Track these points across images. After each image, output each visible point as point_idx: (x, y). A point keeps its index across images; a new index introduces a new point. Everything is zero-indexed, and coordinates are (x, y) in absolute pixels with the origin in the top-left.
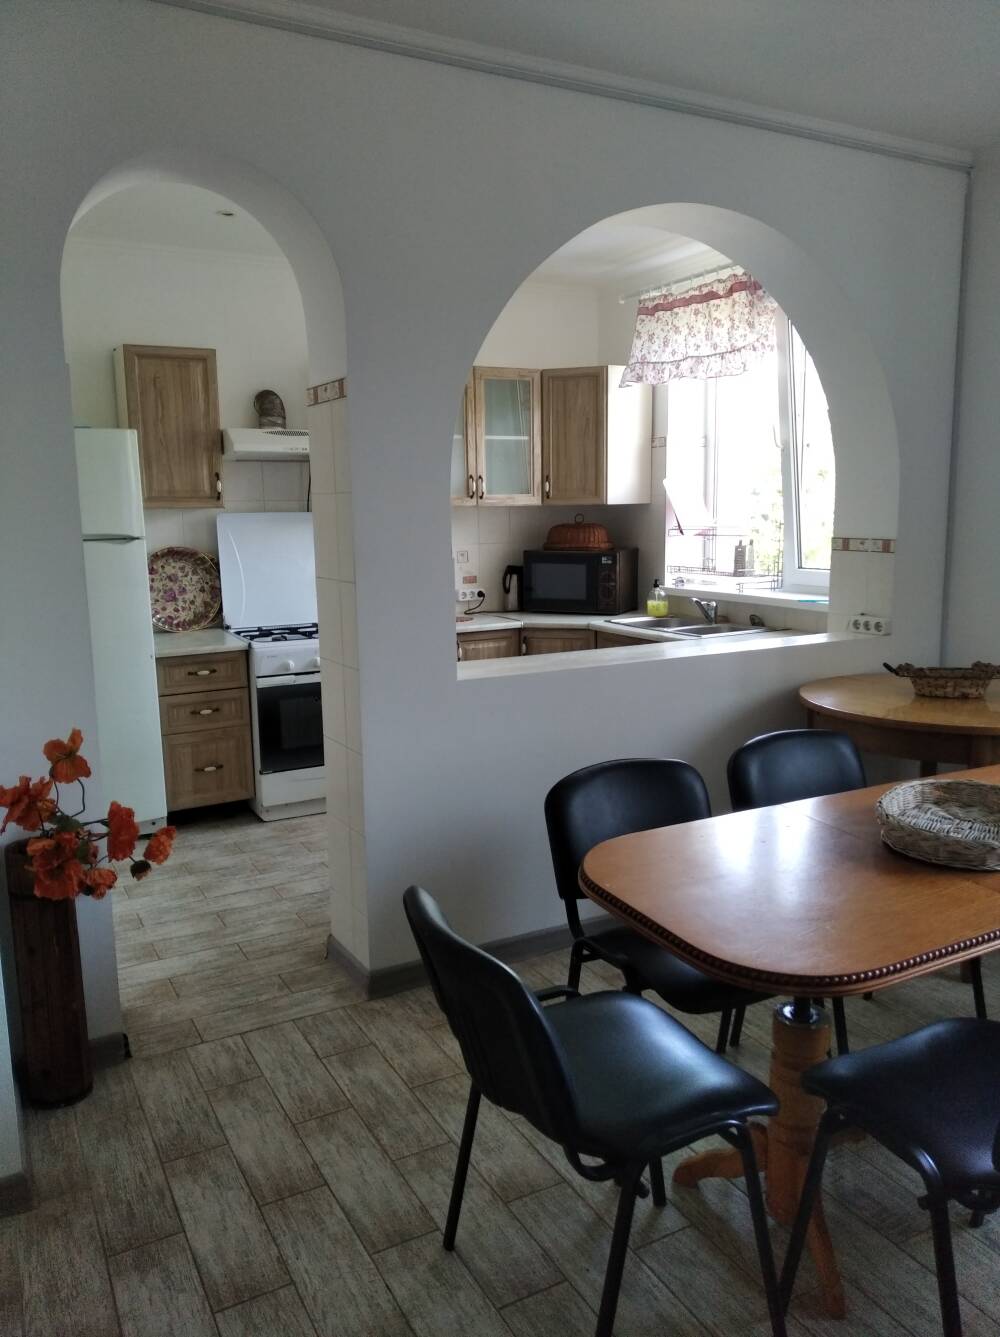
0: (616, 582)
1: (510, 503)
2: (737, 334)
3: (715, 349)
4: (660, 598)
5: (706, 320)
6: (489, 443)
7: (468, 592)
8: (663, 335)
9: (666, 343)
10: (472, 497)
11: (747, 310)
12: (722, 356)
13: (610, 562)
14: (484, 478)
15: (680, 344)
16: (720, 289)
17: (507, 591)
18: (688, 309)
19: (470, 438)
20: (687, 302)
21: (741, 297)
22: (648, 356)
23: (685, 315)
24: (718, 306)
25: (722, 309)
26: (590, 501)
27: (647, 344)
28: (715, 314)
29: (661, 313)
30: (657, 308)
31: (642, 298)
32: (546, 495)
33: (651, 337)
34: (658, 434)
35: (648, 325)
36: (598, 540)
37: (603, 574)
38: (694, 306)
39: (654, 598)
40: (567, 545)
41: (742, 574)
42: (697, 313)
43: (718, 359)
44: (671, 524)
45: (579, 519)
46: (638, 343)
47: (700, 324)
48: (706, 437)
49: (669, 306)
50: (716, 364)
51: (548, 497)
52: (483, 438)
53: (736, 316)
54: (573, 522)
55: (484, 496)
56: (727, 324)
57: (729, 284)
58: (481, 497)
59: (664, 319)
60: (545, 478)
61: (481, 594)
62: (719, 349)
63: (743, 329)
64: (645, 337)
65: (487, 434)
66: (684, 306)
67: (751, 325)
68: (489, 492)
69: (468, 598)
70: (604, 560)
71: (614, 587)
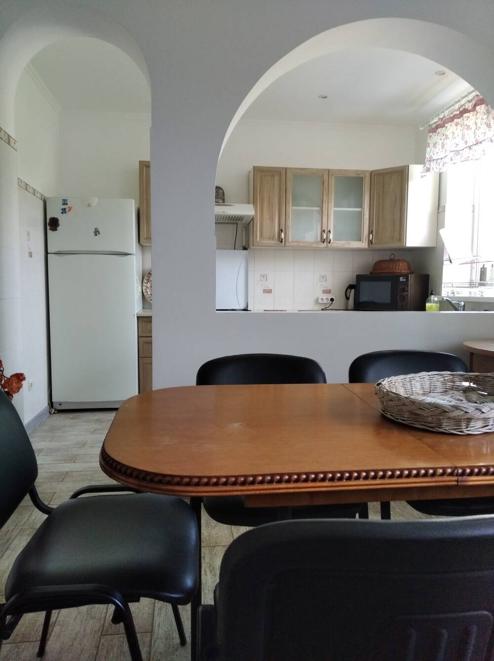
0: (407, 291)
1: (347, 246)
2: (479, 132)
3: (466, 144)
4: (435, 302)
5: (462, 128)
6: (335, 212)
7: (324, 298)
8: (441, 142)
9: (443, 147)
10: (324, 242)
11: (485, 116)
12: (470, 147)
13: (405, 280)
14: (332, 232)
15: (450, 144)
16: (469, 106)
17: (348, 298)
18: (453, 124)
19: (324, 209)
20: (452, 119)
21: (481, 108)
22: (433, 156)
23: (451, 128)
24: (468, 117)
25: (470, 119)
26: (396, 245)
27: (433, 149)
28: (466, 122)
29: (439, 129)
30: (437, 127)
31: (431, 123)
32: (370, 242)
33: (435, 145)
34: (442, 205)
35: (435, 138)
36: (402, 268)
37: (400, 287)
38: (456, 120)
39: (431, 302)
40: (382, 271)
41: (483, 285)
42: (457, 125)
43: (467, 150)
44: (446, 257)
45: (392, 257)
46: (428, 150)
47: (458, 131)
49: (443, 124)
50: (466, 153)
51: (372, 243)
52: (333, 209)
53: (479, 121)
54: (389, 259)
55: (331, 242)
56: (474, 127)
57: (474, 102)
58: (329, 242)
59: (441, 133)
60: (371, 232)
61: (332, 300)
62: (468, 144)
63: (484, 128)
64: (431, 145)
65: (335, 207)
66: (451, 122)
67: (489, 126)
68: (334, 240)
69: (325, 301)
70: (401, 279)
71: (407, 295)
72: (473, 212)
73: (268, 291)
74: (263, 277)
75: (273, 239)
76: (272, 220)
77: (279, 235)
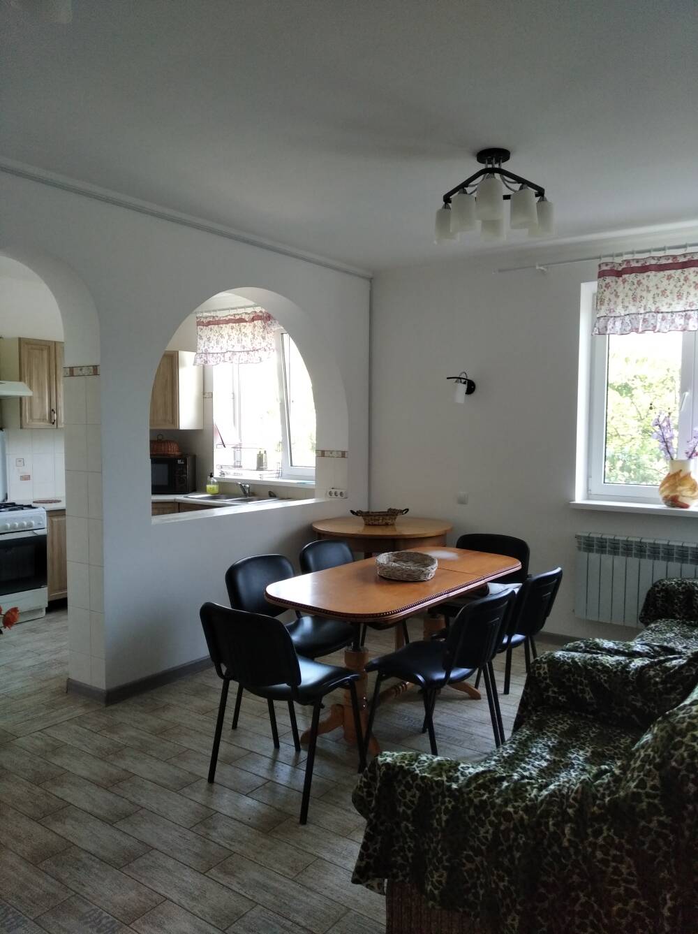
0: (186, 475)
2: (256, 342)
3: (244, 348)
4: (214, 483)
5: (237, 333)
8: (215, 338)
9: (217, 343)
11: (262, 330)
12: (248, 352)
13: (182, 463)
15: (225, 344)
16: (246, 317)
18: (228, 326)
20: (227, 322)
21: (258, 323)
22: (207, 349)
23: (226, 329)
24: (245, 326)
25: (248, 328)
26: (168, 427)
27: (207, 343)
28: (243, 330)
29: (212, 326)
30: (209, 323)
31: (198, 315)
33: (208, 339)
34: (207, 391)
35: (205, 332)
36: (174, 449)
37: (179, 470)
38: (231, 324)
39: (210, 483)
41: (262, 470)
42: (232, 328)
43: (246, 354)
44: (217, 441)
45: (160, 437)
46: (201, 342)
47: (234, 334)
48: (233, 394)
49: (217, 322)
50: (244, 356)
53: (256, 333)
54: (156, 439)
56: (251, 336)
57: (252, 316)
59: (214, 329)
62: (246, 348)
63: (260, 339)
64: (205, 339)
66: (225, 324)
67: (264, 338)
70: (179, 462)
71: (186, 477)
72: (233, 398)
73: (26, 478)
74: (20, 461)
75: (44, 420)
76: (42, 399)
77: (50, 416)
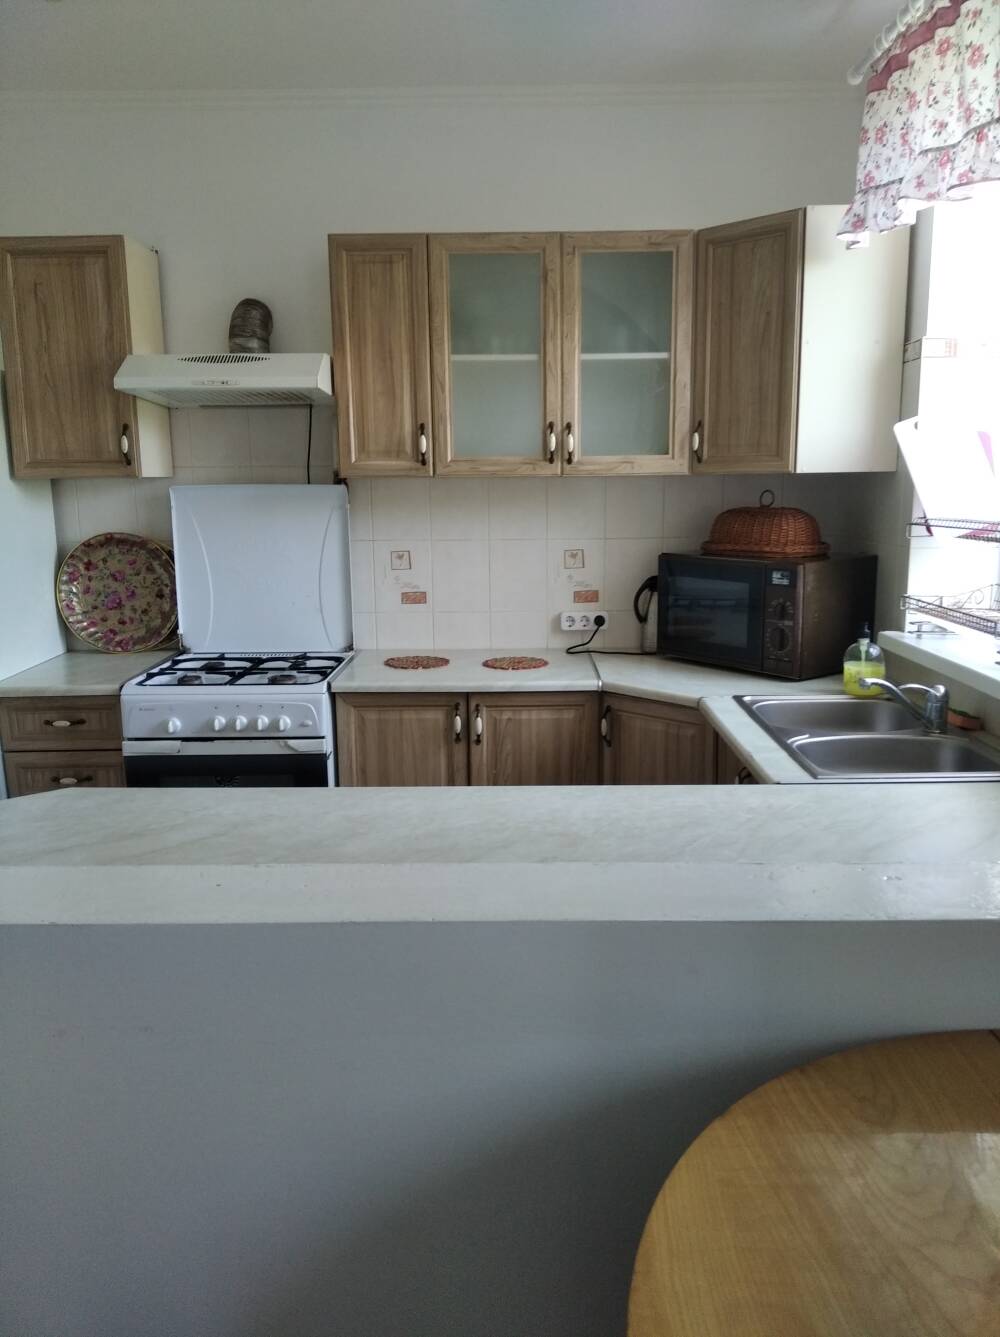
0: (793, 617)
1: (625, 470)
4: (871, 659)
6: (584, 365)
7: (577, 616)
8: (899, 122)
9: (904, 136)
10: (551, 461)
13: (785, 582)
14: (576, 428)
15: (918, 129)
17: (642, 619)
19: (550, 358)
26: (767, 467)
27: (877, 148)
29: (896, 75)
30: (889, 70)
32: (696, 457)
34: (914, 338)
37: (774, 603)
38: (940, 34)
40: (729, 547)
43: (970, 144)
45: (767, 500)
46: (863, 151)
49: (905, 55)
50: (967, 155)
51: (700, 460)
52: (578, 357)
54: (758, 505)
55: (576, 459)
58: (569, 461)
60: (697, 426)
61: (599, 621)
62: (973, 119)
64: (872, 134)
65: (585, 349)
66: (924, 42)
68: (584, 452)
69: (578, 626)
70: (777, 578)
71: (793, 629)
73: (415, 598)
74: (400, 557)
75: (399, 454)
76: (391, 394)
77: (417, 443)
